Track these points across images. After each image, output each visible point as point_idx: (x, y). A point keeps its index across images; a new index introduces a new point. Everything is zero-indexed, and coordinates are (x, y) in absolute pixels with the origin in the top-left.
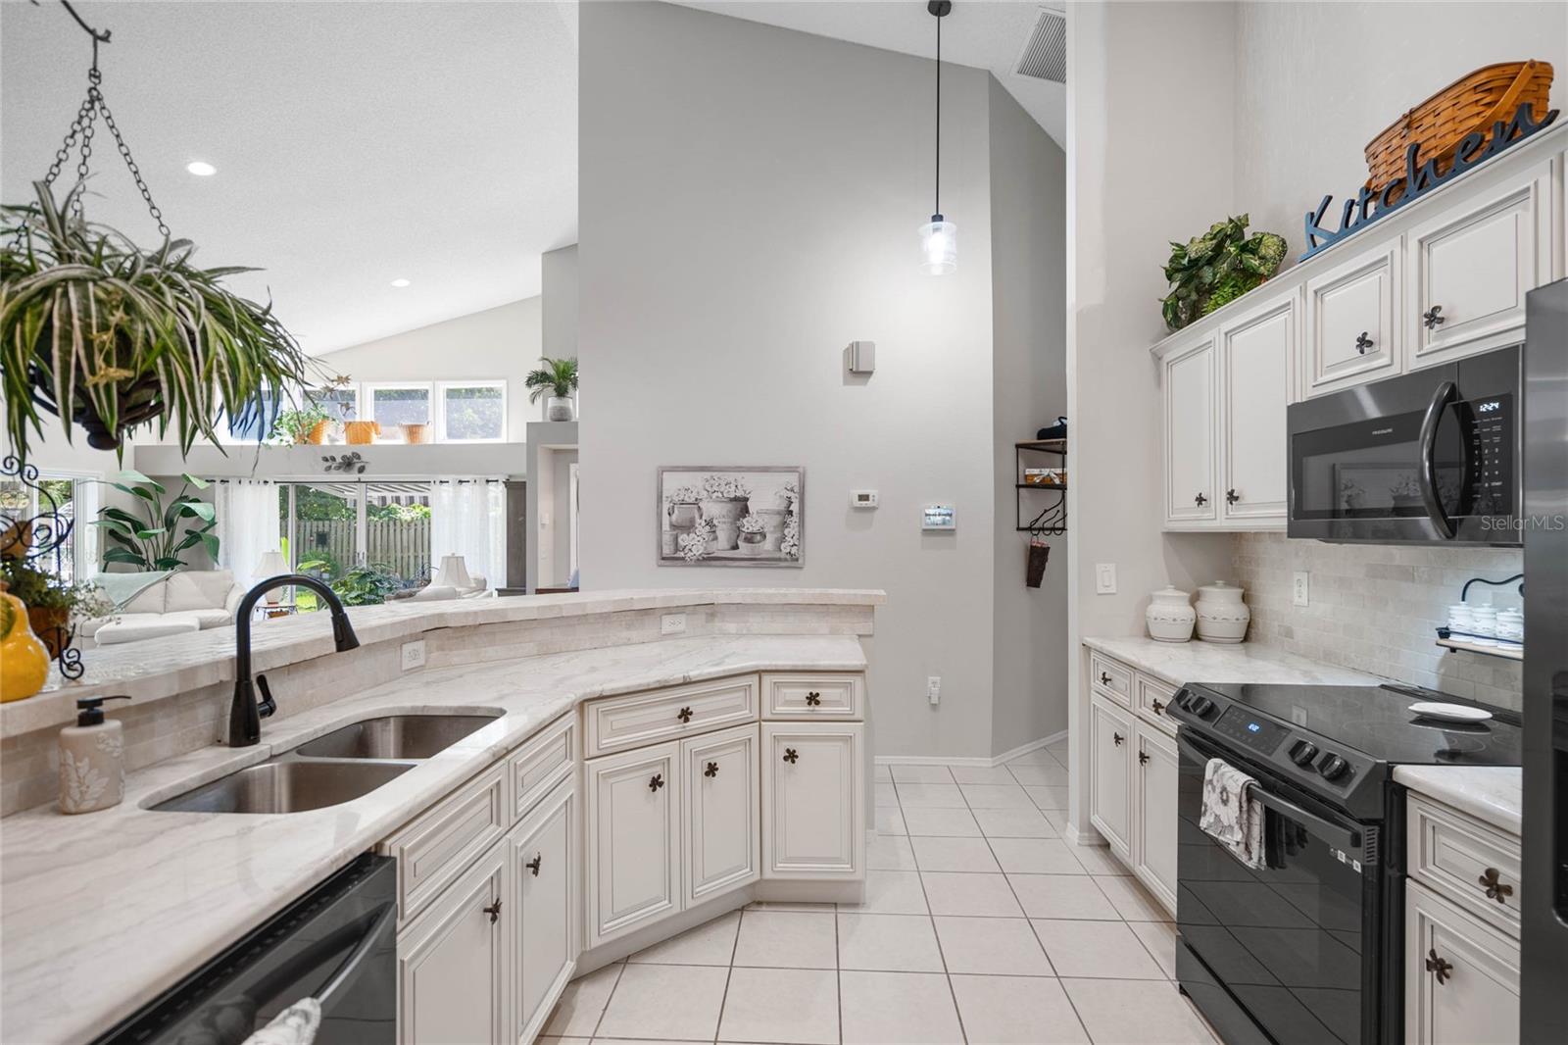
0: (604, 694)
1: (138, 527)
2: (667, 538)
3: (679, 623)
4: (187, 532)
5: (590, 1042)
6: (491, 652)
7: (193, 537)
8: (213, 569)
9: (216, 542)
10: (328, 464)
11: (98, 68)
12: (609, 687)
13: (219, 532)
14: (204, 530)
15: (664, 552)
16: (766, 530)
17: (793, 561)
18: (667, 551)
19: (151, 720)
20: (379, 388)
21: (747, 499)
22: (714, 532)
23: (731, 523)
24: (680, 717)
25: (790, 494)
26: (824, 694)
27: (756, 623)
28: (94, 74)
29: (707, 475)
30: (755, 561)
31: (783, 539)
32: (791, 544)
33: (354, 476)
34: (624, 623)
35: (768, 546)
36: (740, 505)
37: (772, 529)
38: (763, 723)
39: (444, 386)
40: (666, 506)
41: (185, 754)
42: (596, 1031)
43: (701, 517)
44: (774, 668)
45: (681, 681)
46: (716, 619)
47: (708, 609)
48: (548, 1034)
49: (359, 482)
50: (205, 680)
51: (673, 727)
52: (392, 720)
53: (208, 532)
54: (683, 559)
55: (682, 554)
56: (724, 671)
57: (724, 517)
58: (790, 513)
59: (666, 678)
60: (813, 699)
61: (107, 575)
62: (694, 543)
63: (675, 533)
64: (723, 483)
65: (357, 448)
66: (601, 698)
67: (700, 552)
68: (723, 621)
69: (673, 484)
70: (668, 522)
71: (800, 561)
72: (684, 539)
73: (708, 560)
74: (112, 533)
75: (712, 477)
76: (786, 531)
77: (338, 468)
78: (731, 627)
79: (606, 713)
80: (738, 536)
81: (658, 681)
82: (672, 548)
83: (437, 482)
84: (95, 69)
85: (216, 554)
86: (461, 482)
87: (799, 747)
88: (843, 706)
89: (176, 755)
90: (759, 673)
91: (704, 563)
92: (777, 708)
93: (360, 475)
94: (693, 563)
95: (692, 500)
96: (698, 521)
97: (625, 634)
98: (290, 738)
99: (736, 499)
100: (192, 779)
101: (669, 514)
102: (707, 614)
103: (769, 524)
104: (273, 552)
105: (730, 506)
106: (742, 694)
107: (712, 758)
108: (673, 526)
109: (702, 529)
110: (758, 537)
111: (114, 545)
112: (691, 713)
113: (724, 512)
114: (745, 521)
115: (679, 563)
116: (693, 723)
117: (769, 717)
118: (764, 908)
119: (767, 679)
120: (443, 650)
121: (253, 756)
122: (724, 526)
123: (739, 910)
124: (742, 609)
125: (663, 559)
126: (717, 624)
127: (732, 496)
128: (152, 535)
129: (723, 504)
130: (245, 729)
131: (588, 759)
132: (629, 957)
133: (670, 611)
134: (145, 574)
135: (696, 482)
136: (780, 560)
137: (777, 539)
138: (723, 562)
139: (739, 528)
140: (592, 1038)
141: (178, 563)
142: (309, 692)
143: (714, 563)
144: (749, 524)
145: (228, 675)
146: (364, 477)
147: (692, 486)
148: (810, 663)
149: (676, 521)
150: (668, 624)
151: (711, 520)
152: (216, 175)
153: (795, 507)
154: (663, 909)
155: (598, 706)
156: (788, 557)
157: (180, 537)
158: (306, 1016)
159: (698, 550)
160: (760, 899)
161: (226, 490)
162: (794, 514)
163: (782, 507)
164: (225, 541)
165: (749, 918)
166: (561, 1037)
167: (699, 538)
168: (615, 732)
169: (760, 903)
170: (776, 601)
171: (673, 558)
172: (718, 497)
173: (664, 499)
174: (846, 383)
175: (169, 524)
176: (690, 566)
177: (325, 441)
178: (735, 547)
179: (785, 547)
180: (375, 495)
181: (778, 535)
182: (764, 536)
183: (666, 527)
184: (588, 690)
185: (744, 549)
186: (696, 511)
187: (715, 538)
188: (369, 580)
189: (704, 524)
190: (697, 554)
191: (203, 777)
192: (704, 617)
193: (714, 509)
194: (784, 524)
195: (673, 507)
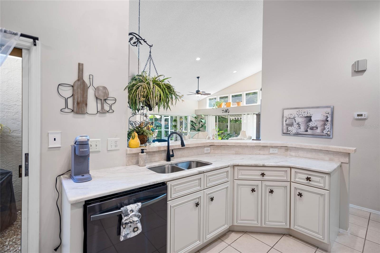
0: (239, 165)
1: (195, 124)
2: (285, 128)
3: (276, 151)
4: (201, 125)
5: (228, 246)
6: (224, 152)
7: (202, 126)
8: (205, 132)
9: (205, 127)
10: (223, 111)
11: (151, 51)
12: (240, 163)
13: (206, 125)
14: (204, 125)
15: (284, 131)
16: (318, 126)
17: (328, 136)
18: (285, 131)
19: (155, 154)
20: (232, 95)
21: (311, 117)
22: (300, 126)
23: (305, 124)
24: (261, 175)
25: (327, 115)
26: (313, 178)
27: (301, 153)
28: (150, 52)
29: (298, 110)
30: (313, 135)
31: (324, 129)
32: (328, 130)
33: (227, 114)
34: (258, 149)
35: (319, 131)
36: (308, 119)
37: (320, 126)
38: (291, 183)
39: (245, 93)
40: (285, 119)
41: (160, 161)
42: (231, 244)
43: (295, 122)
44: (295, 167)
45: (262, 165)
46: (288, 151)
47: (286, 148)
48: (221, 239)
49: (228, 115)
50: (162, 149)
51: (260, 177)
52: (195, 162)
53: (205, 125)
54: (289, 134)
55: (289, 132)
56: (277, 165)
57: (303, 122)
58: (328, 121)
59: (257, 164)
60: (308, 179)
61: (191, 132)
62: (293, 129)
63: (287, 126)
64: (303, 112)
65: (228, 108)
66: (238, 166)
67: (295, 132)
68: (291, 152)
69: (287, 113)
70: (285, 124)
71: (331, 136)
72: (290, 128)
73: (297, 134)
74: (192, 125)
75: (299, 110)
76: (326, 127)
77: (225, 112)
78: (293, 154)
79: (240, 170)
80: (308, 128)
81: (255, 164)
82: (286, 130)
83: (243, 114)
84: (150, 51)
85: (205, 129)
86: (248, 114)
87: (303, 193)
88: (320, 183)
89: (159, 161)
90: (291, 168)
91: (296, 135)
92: (296, 179)
93: (229, 113)
94: (292, 135)
95: (293, 117)
96: (294, 123)
97: (259, 152)
98: (175, 161)
99: (307, 117)
100: (157, 165)
101: (286, 121)
102: (285, 149)
103: (319, 124)
104: (214, 129)
105: (305, 119)
106: (284, 173)
107: (272, 188)
108: (287, 125)
109: (295, 125)
110: (315, 128)
111: (192, 127)
112: (265, 175)
113: (303, 120)
114: (310, 123)
115: (288, 135)
116: (265, 177)
117: (294, 181)
118: (291, 237)
119: (293, 170)
120: (214, 150)
121: (168, 163)
122: (303, 125)
123: (283, 234)
124: (296, 149)
125: (283, 133)
126: (289, 152)
127: (306, 116)
128: (197, 125)
129: (303, 118)
130: (168, 158)
131: (235, 180)
132: (247, 232)
133: (272, 147)
134: (196, 132)
135: (294, 112)
136: (323, 135)
137: (322, 129)
138: (302, 135)
139: (308, 125)
140: (229, 245)
141: (200, 130)
142: (183, 154)
143: (299, 135)
144: (311, 124)
145: (166, 149)
146: (229, 114)
147: (293, 113)
148: (308, 168)
149: (288, 123)
150: (271, 151)
151: (299, 123)
152: (200, 60)
153: (329, 119)
154: (255, 223)
155: (237, 167)
156: (326, 135)
157: (201, 126)
158: (138, 205)
159: (294, 131)
160: (291, 234)
161: (207, 117)
162: (329, 121)
163: (324, 118)
164: (207, 126)
165: (284, 238)
166: (223, 241)
167: (294, 128)
168: (242, 175)
169: (291, 235)
170: (308, 148)
171: (286, 133)
172: (301, 116)
173: (284, 117)
174: (353, 75)
175: (199, 123)
176: (291, 136)
177: (222, 107)
178: (307, 131)
179: (325, 132)
180: (234, 117)
181: (323, 128)
182: (317, 128)
183: (285, 125)
184: (235, 163)
185: (310, 132)
186: (294, 120)
187: (300, 128)
188: (229, 135)
189: (296, 124)
190: (294, 132)
191: (159, 165)
192: (284, 150)
193: (299, 120)
194: (325, 124)
195: (287, 120)
